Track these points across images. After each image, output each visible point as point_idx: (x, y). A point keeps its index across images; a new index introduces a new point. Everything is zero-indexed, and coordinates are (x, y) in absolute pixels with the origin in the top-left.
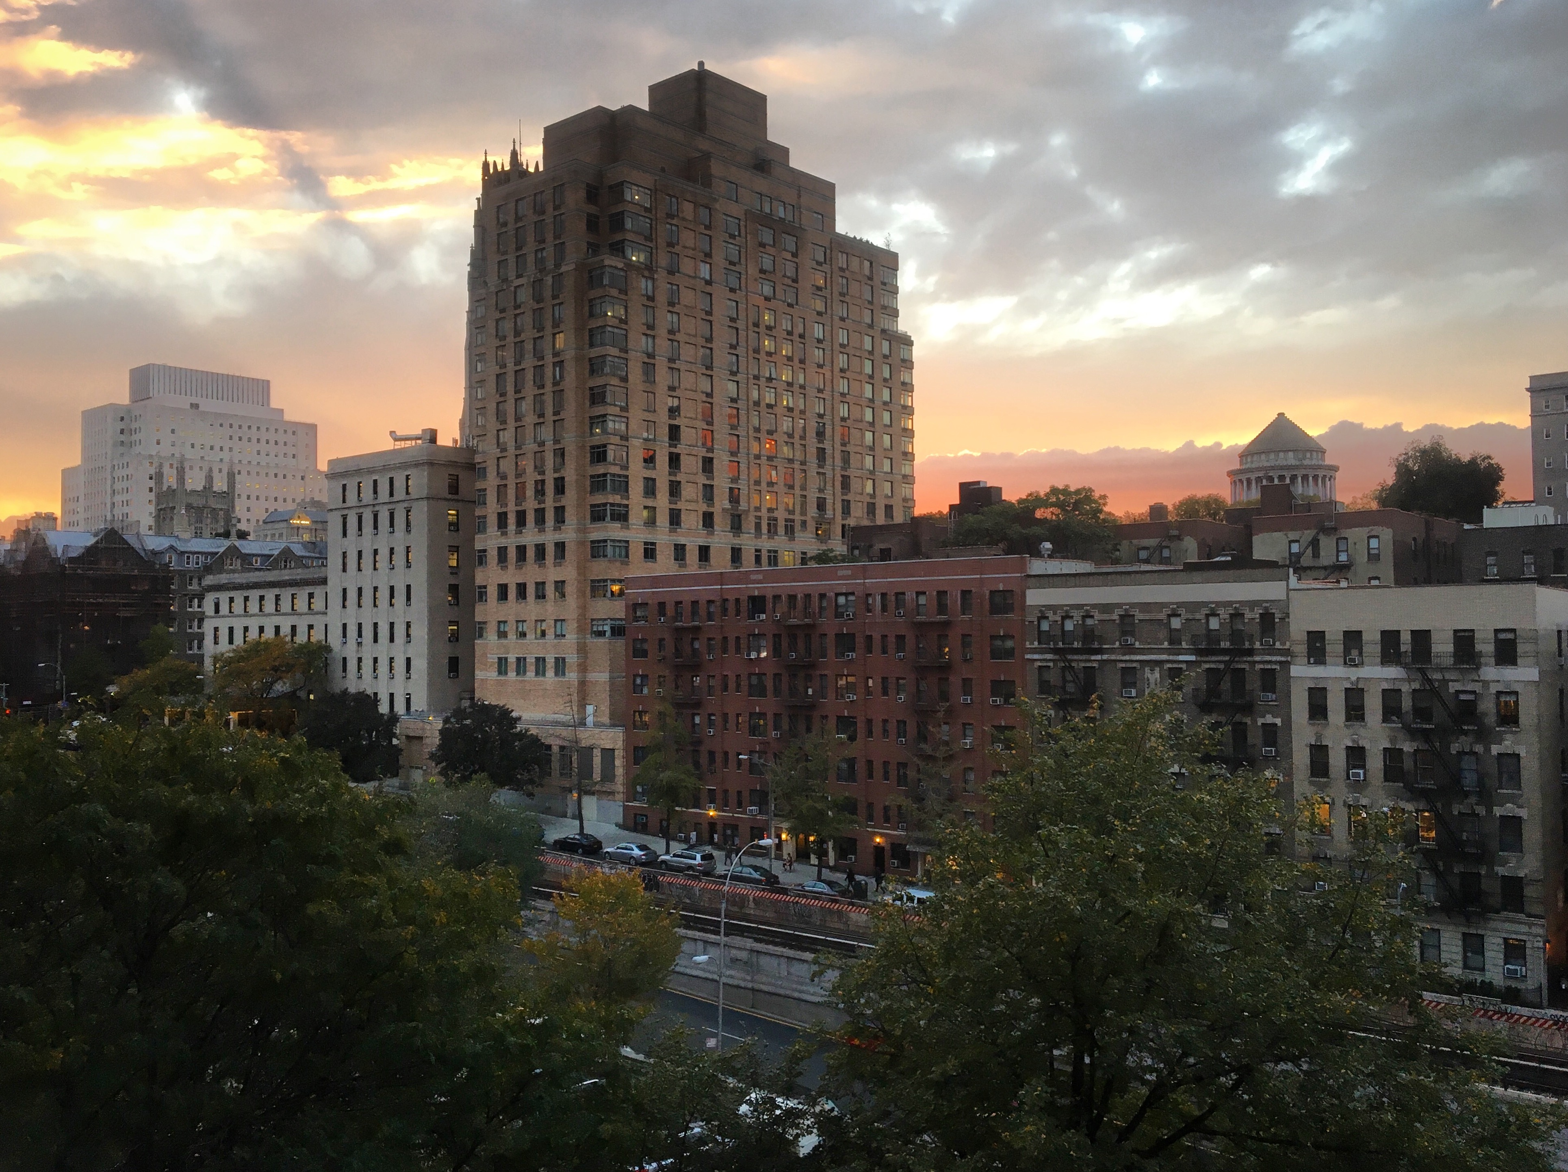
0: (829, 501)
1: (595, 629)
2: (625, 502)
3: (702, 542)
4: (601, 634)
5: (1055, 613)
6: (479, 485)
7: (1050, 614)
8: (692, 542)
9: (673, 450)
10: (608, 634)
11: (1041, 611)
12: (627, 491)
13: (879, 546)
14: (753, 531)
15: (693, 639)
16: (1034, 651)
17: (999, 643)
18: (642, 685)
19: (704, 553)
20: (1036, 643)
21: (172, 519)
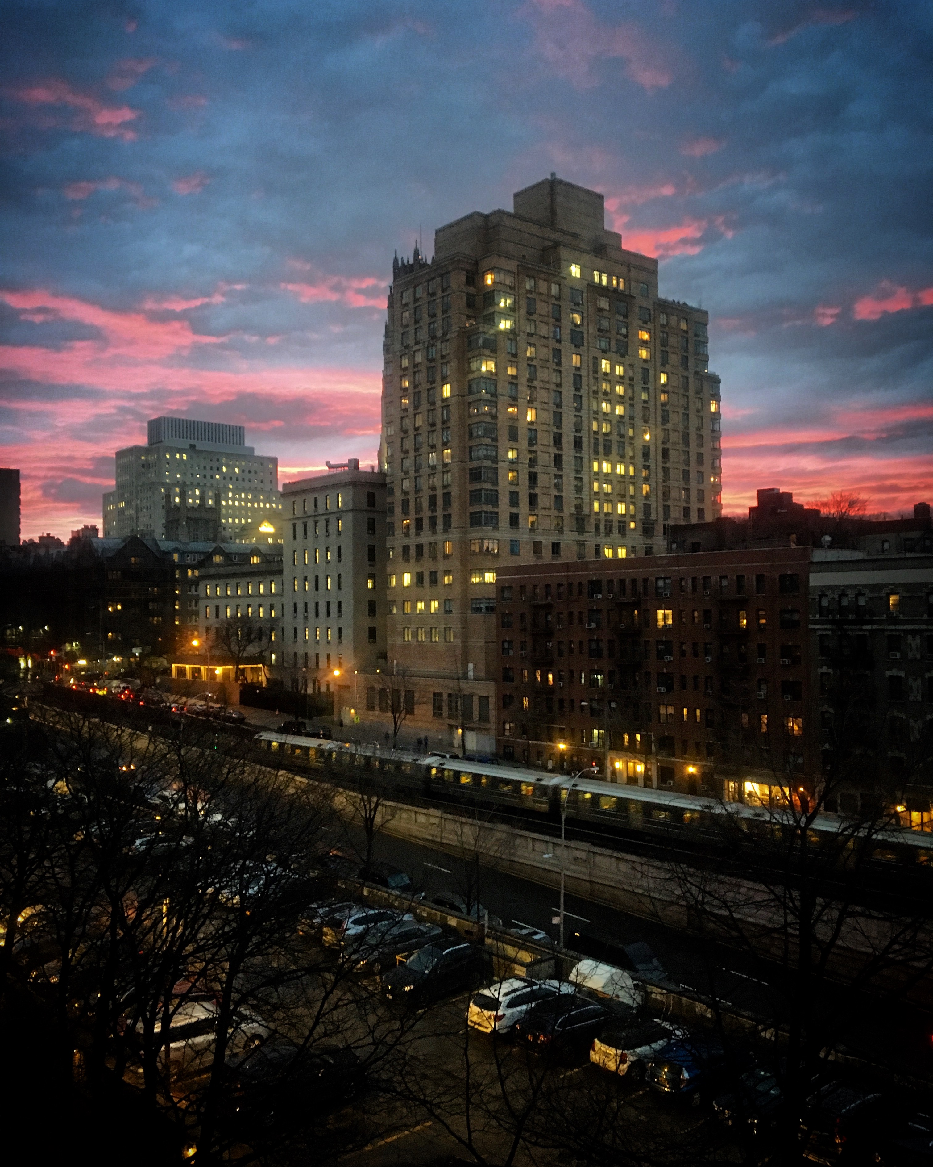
0: (653, 506)
1: (474, 606)
2: (496, 510)
3: (554, 539)
4: (478, 610)
5: (833, 593)
6: (389, 500)
7: (829, 593)
8: (546, 540)
9: (532, 470)
10: (484, 610)
11: (822, 591)
12: (497, 502)
13: (690, 541)
14: (593, 530)
15: (547, 614)
16: (816, 622)
17: (787, 616)
18: (509, 649)
19: (556, 547)
20: (818, 616)
21: (177, 528)
